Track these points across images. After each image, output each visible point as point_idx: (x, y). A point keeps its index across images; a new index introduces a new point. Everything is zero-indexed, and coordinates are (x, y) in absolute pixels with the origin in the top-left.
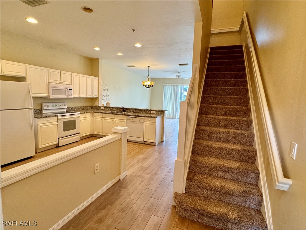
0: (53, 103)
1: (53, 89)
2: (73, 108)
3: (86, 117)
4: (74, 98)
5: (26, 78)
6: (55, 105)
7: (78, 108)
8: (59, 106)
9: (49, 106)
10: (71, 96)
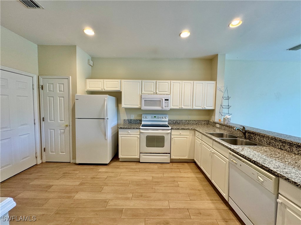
0: (152, 115)
1: (145, 100)
2: (179, 122)
3: (181, 134)
4: (172, 110)
5: (121, 92)
6: (154, 117)
7: (186, 122)
8: (158, 118)
9: (147, 117)
10: (167, 107)
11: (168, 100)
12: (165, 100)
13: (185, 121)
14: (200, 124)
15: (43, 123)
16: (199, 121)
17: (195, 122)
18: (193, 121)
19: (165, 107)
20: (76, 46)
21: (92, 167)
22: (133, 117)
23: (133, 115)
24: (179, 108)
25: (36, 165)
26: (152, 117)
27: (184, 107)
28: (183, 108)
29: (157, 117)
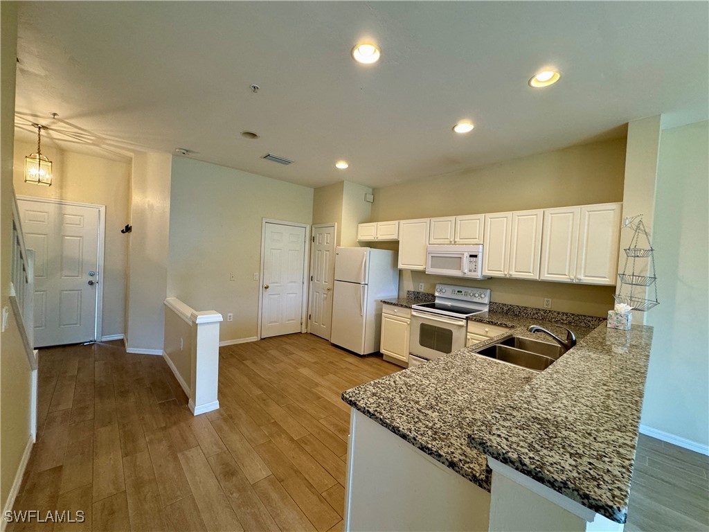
1: (432, 257)
3: (488, 334)
5: (399, 242)
6: (458, 292)
7: (537, 313)
8: (466, 294)
9: (444, 291)
10: (475, 271)
11: (476, 256)
12: (471, 256)
13: (535, 312)
14: (583, 324)
15: (311, 282)
16: (578, 316)
17: (564, 318)
18: (558, 313)
19: (470, 271)
20: (343, 182)
21: (342, 352)
22: (423, 287)
23: (423, 284)
24: (503, 276)
25: (301, 333)
26: (453, 292)
27: (515, 275)
28: (513, 276)
29: (463, 293)
